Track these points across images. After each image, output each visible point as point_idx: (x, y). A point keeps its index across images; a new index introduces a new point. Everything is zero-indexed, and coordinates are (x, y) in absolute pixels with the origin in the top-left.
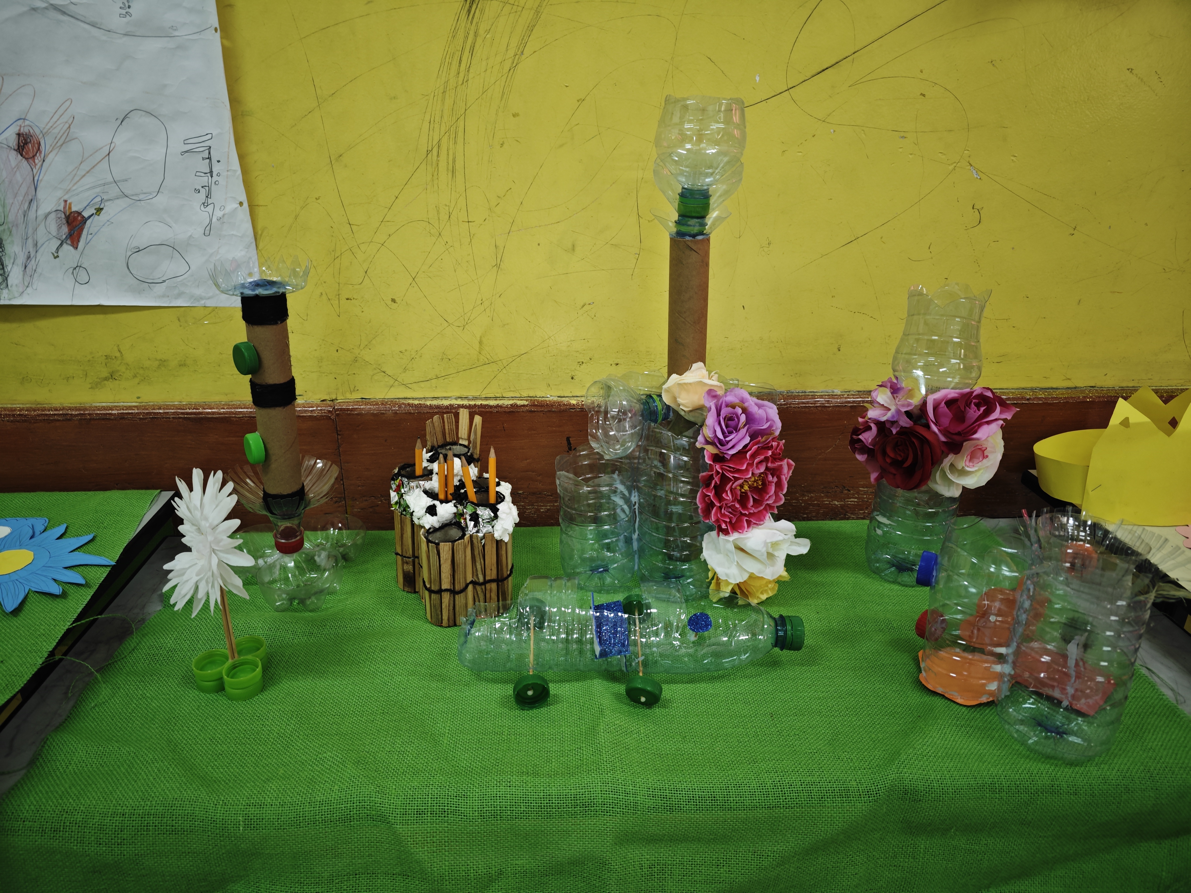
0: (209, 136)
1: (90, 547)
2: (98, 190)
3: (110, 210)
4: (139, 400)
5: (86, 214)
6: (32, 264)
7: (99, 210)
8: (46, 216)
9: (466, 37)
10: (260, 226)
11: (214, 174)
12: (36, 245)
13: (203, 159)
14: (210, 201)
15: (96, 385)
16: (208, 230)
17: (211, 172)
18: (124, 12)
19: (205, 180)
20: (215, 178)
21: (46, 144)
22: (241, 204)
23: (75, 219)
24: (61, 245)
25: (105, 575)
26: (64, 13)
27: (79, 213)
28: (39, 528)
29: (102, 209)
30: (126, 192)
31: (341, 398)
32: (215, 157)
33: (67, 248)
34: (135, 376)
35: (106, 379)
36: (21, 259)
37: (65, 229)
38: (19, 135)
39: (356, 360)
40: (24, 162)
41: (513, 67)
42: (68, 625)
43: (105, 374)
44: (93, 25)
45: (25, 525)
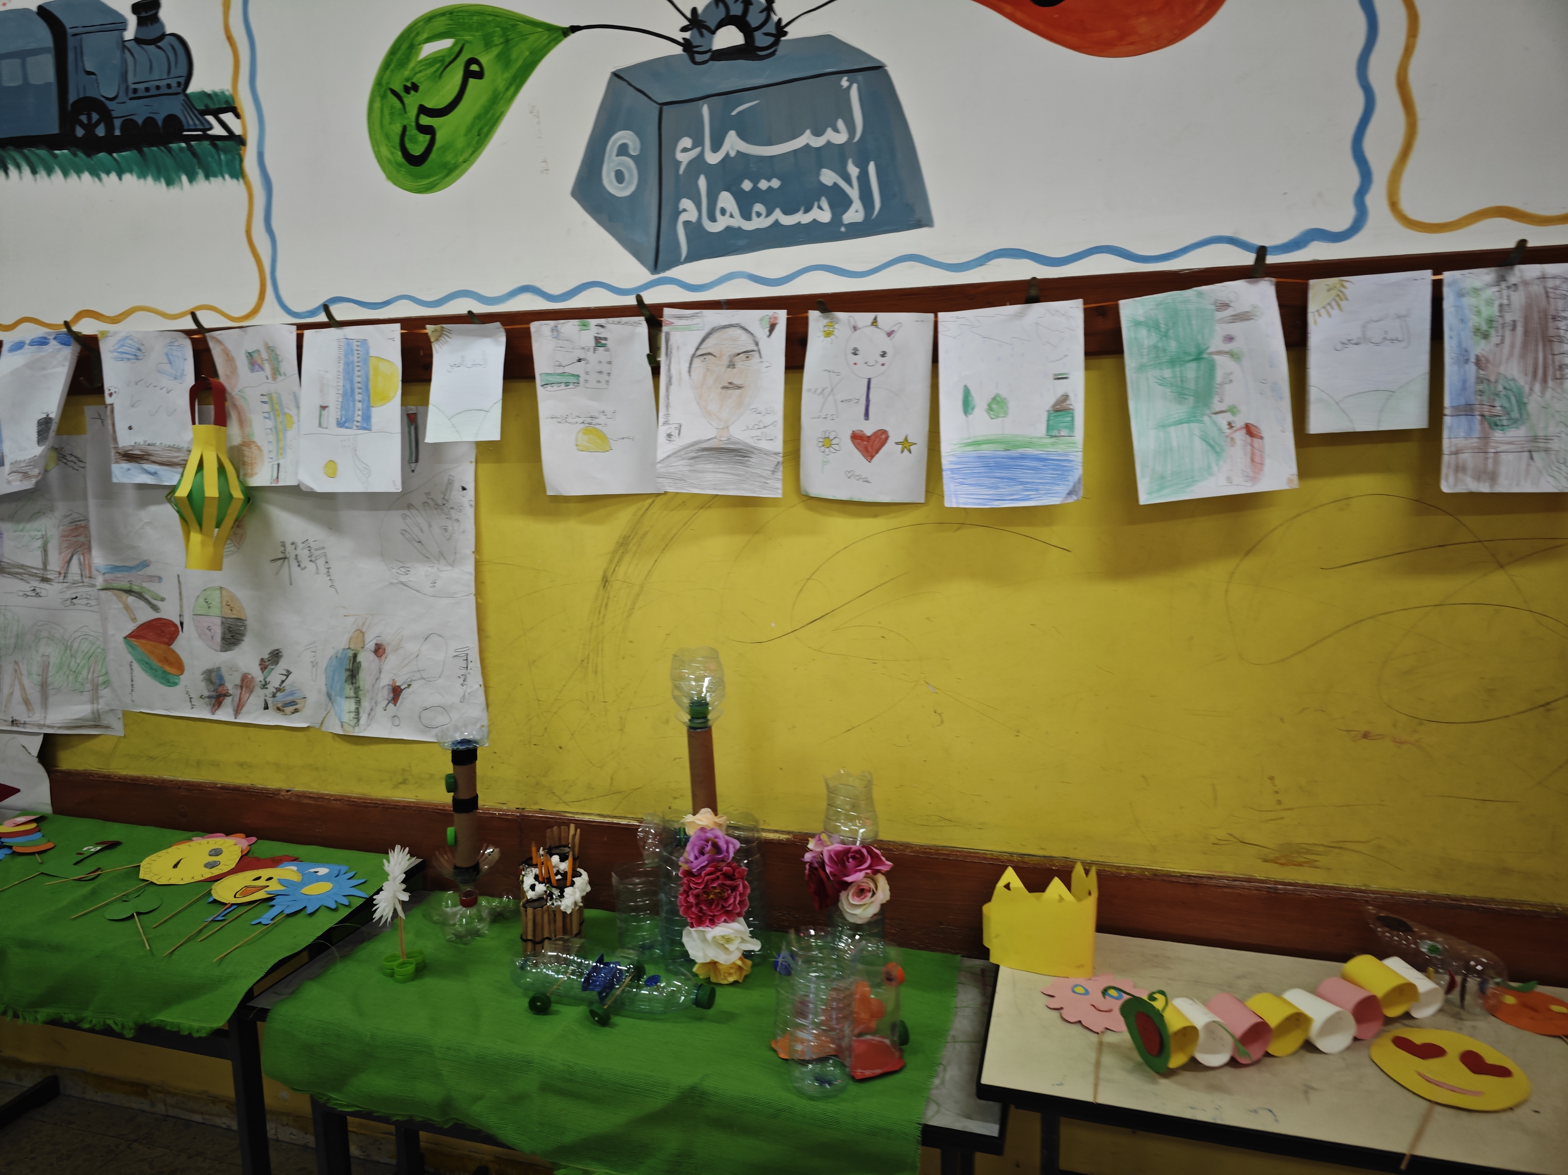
0: (467, 648)
1: (362, 886)
2: (410, 675)
3: (415, 685)
4: (416, 798)
5: (402, 687)
6: (373, 713)
7: (409, 685)
8: (384, 687)
9: (603, 600)
10: (490, 698)
11: (469, 668)
12: (376, 703)
13: (464, 660)
14: (465, 683)
15: (396, 787)
16: (463, 700)
17: (467, 667)
18: (432, 585)
19: (464, 671)
20: (469, 670)
21: (388, 650)
22: (480, 685)
23: (397, 689)
24: (388, 703)
25: (361, 903)
26: (405, 585)
27: (399, 687)
28: (343, 872)
29: (410, 685)
30: (424, 676)
31: (528, 808)
32: (470, 659)
33: (391, 705)
34: (416, 783)
35: (401, 783)
36: (368, 710)
37: (391, 695)
38: (376, 644)
39: (537, 784)
40: (377, 658)
41: (629, 615)
42: (331, 925)
43: (401, 780)
44: (417, 591)
45: (337, 868)
